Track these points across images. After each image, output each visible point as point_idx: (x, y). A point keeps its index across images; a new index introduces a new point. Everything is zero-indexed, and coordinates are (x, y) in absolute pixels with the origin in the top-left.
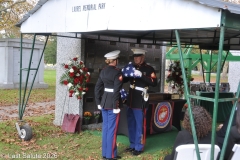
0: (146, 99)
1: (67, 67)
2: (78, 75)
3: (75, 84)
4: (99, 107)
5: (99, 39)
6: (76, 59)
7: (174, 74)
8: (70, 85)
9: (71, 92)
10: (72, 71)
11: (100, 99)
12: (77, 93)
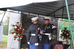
0: (50, 39)
1: (14, 26)
2: (19, 30)
3: (17, 34)
4: (29, 43)
5: (29, 15)
6: (18, 23)
7: (63, 33)
8: (15, 34)
9: (15, 37)
10: (16, 27)
11: (29, 39)
12: (18, 38)
